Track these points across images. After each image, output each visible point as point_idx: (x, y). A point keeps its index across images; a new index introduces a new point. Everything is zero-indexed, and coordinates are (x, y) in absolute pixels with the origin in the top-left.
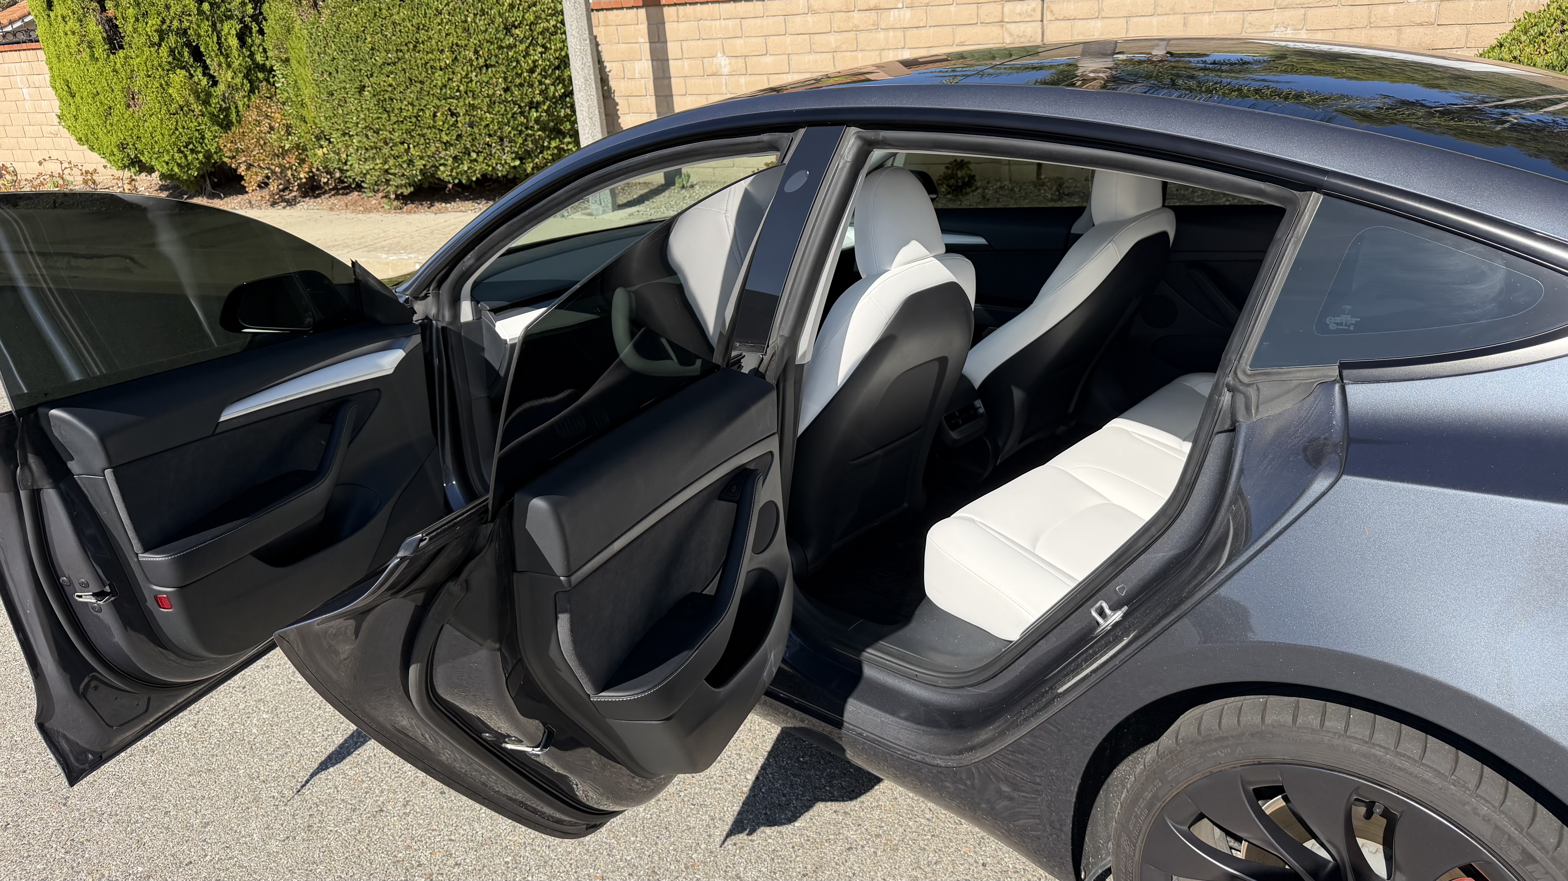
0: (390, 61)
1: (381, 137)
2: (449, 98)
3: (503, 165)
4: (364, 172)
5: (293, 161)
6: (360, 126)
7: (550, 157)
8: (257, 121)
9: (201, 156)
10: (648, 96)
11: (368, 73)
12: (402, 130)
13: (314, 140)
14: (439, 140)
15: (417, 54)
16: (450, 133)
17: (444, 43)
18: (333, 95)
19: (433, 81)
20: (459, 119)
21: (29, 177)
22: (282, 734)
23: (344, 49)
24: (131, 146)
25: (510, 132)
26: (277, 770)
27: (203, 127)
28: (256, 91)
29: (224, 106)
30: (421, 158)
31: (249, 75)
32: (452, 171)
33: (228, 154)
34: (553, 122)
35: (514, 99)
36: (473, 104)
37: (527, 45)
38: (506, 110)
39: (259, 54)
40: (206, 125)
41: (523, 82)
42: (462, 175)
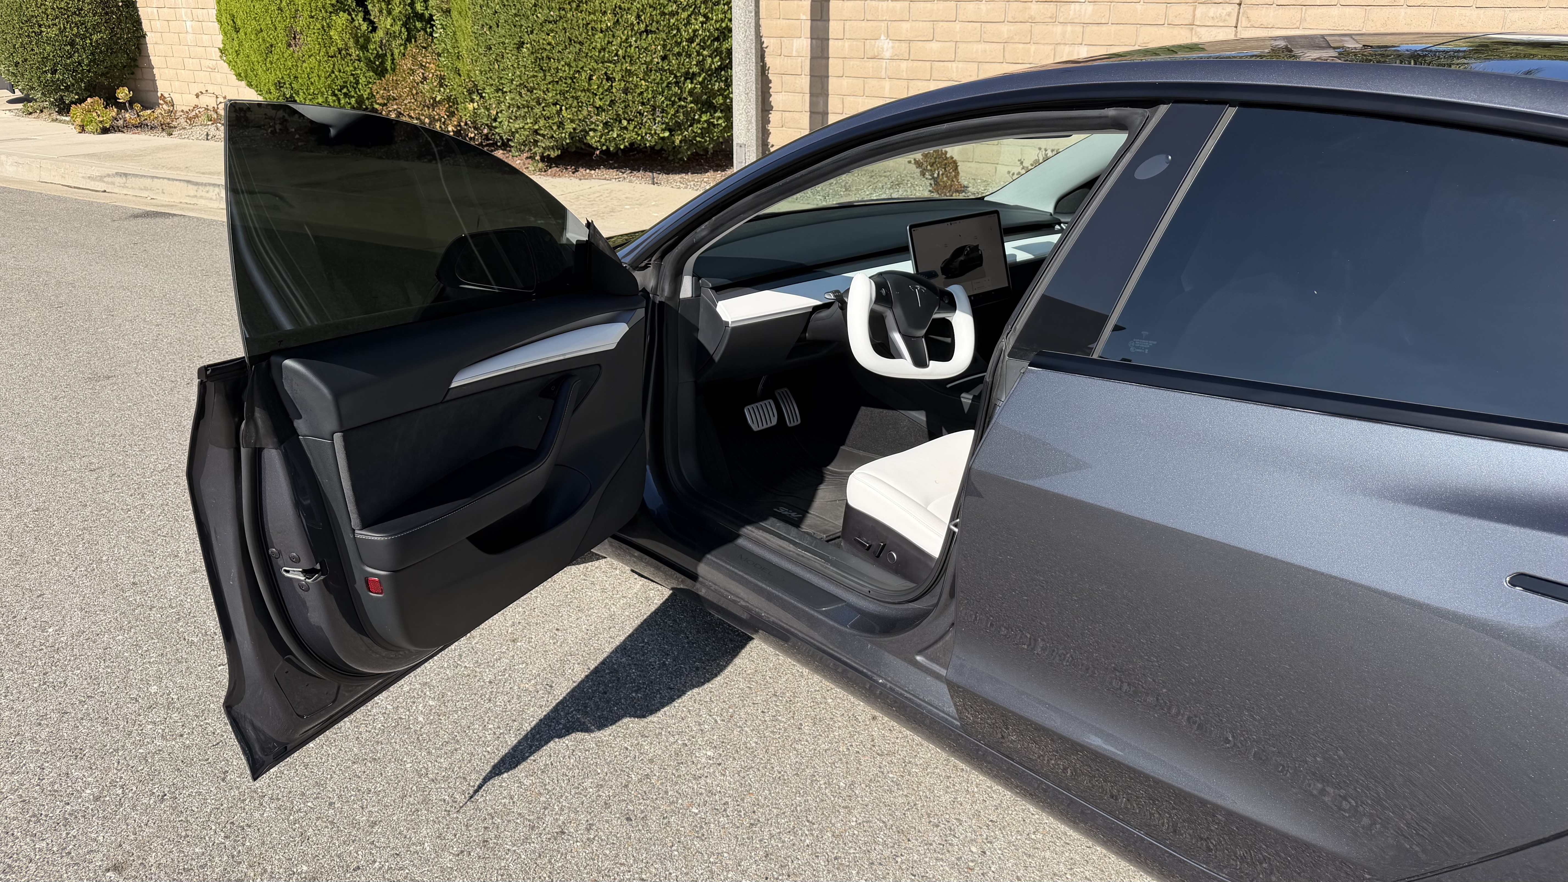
0: (551, 19)
1: (535, 96)
2: (606, 62)
3: (652, 135)
4: (513, 130)
5: (442, 114)
6: (514, 83)
7: (699, 131)
8: (411, 69)
9: (353, 101)
10: (803, 76)
11: (529, 29)
12: (556, 90)
13: (465, 93)
14: (592, 105)
15: (579, 14)
16: (603, 98)
17: (608, 5)
18: (491, 48)
19: (592, 43)
20: (614, 84)
21: (186, 109)
22: (450, 727)
23: (506, 3)
24: (288, 86)
25: (663, 102)
26: (446, 768)
27: (359, 72)
28: (413, 40)
29: (381, 52)
30: (572, 121)
31: (407, 24)
32: (601, 137)
33: (380, 101)
34: (706, 95)
35: (671, 68)
36: (630, 70)
37: (689, 13)
38: (661, 79)
39: (419, 4)
40: (361, 70)
41: (681, 51)
42: (610, 142)
